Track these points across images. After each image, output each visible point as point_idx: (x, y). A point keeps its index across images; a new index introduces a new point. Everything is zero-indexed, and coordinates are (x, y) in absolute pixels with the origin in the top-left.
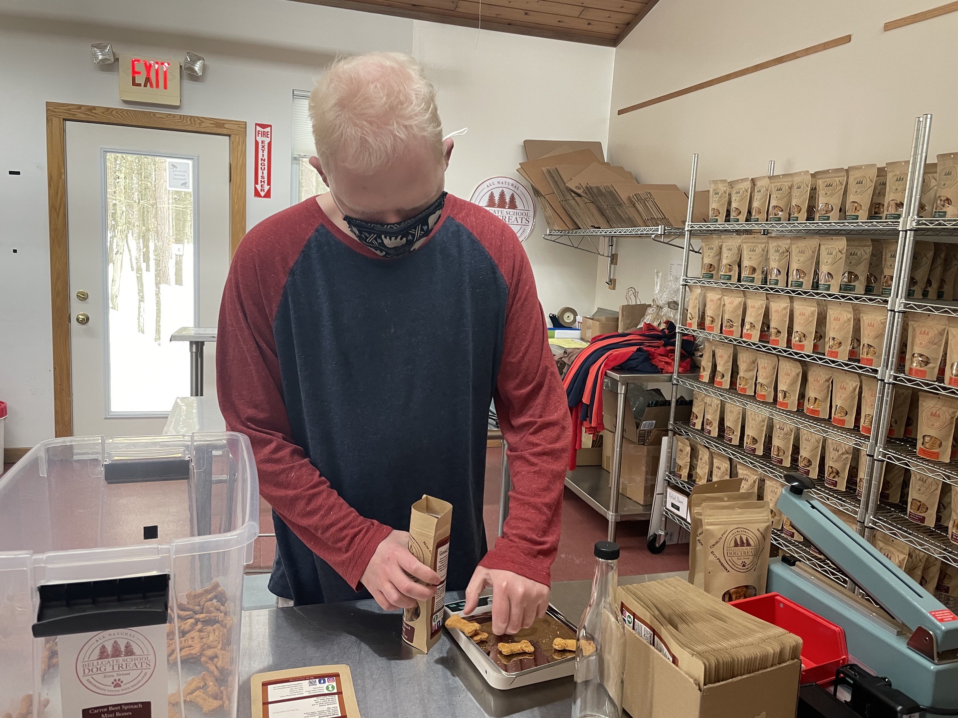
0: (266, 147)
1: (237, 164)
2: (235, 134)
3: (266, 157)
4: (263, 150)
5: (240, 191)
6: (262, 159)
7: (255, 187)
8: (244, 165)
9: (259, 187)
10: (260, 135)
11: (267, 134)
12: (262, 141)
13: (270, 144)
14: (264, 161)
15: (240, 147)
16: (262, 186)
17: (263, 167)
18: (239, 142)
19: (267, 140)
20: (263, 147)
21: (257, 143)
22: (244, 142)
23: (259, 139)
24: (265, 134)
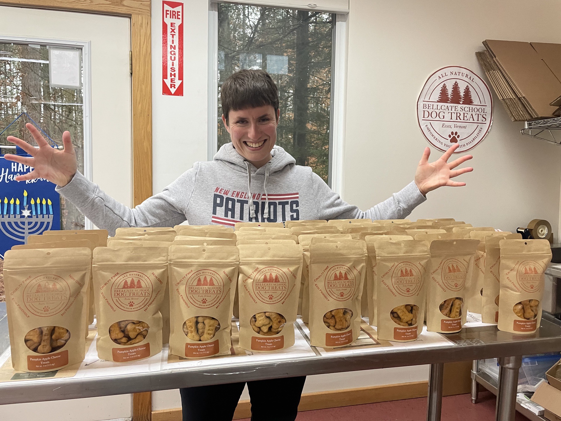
0: (177, 31)
1: (140, 52)
2: (136, 14)
3: (176, 43)
4: (173, 35)
5: (143, 87)
6: (171, 46)
7: (163, 81)
8: (149, 54)
9: (168, 82)
10: (168, 16)
11: (178, 15)
12: (171, 23)
13: (181, 27)
14: (175, 48)
15: (143, 31)
16: (172, 80)
17: (173, 56)
18: (142, 24)
19: (178, 22)
20: (173, 31)
21: (165, 26)
22: (149, 24)
23: (168, 21)
24: (174, 15)
